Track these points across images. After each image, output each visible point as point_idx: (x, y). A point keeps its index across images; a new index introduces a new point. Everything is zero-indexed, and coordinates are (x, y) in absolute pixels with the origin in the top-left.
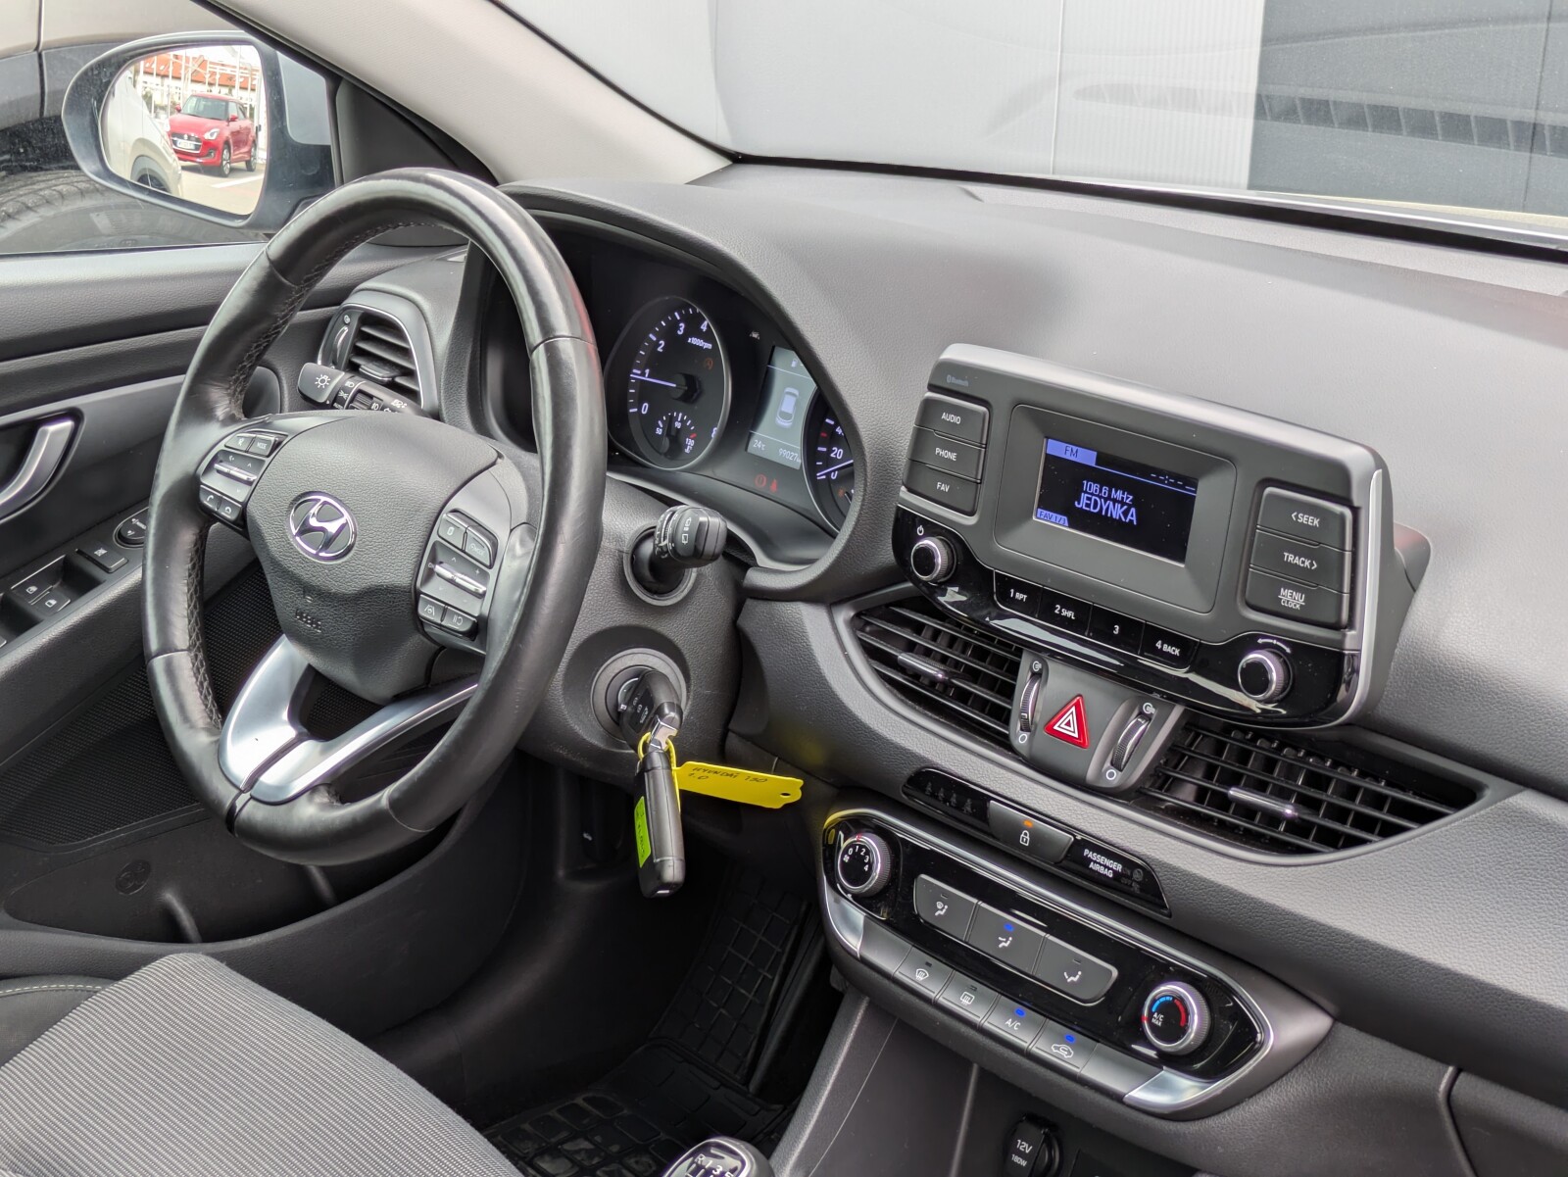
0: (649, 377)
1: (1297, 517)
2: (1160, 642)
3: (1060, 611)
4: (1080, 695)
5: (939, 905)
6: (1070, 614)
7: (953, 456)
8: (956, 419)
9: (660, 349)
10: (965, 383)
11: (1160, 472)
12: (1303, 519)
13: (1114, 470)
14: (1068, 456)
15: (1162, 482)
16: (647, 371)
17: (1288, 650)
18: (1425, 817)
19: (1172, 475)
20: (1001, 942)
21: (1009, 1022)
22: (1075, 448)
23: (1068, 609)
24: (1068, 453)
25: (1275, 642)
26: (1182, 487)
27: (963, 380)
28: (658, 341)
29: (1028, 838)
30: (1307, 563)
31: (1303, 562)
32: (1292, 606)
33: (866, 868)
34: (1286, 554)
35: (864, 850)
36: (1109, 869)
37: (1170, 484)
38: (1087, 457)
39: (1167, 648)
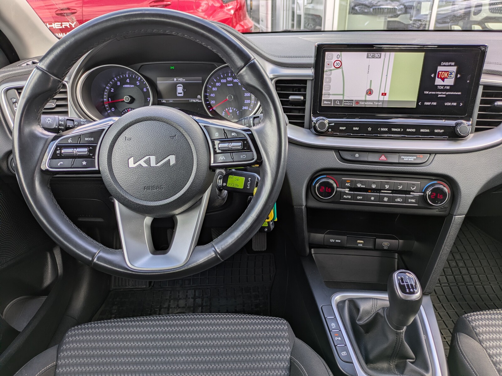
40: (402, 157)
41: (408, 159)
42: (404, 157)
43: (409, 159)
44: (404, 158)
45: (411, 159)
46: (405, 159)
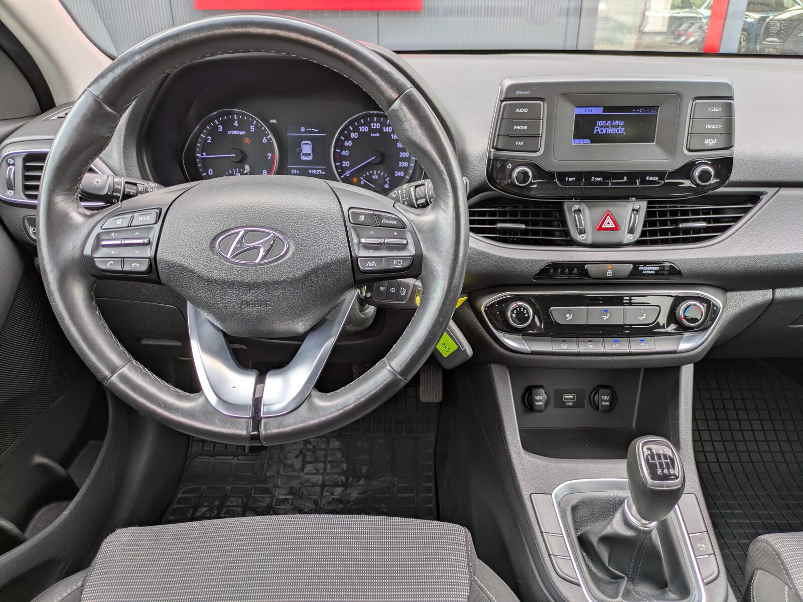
0: (206, 155)
1: (711, 109)
2: (648, 177)
3: (594, 179)
4: (608, 211)
5: (568, 316)
6: (600, 179)
7: (525, 128)
8: (526, 110)
9: (209, 141)
10: (529, 92)
11: (637, 108)
12: (714, 109)
13: (612, 112)
14: (587, 113)
15: (639, 112)
16: (204, 154)
17: (710, 163)
18: (746, 211)
19: (643, 107)
20: (604, 318)
21: (614, 346)
22: (590, 108)
23: (598, 177)
24: (587, 111)
25: (703, 161)
26: (649, 112)
27: (527, 91)
28: (206, 137)
29: (611, 272)
30: (717, 126)
31: (715, 126)
32: (711, 145)
33: (526, 315)
34: (707, 125)
35: (522, 309)
36: (652, 270)
37: (643, 112)
38: (599, 111)
39: (651, 179)
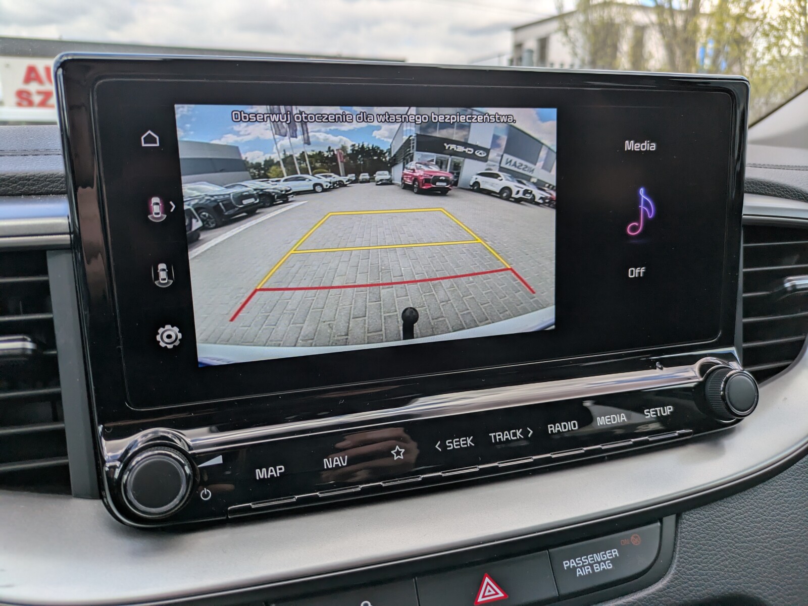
40: (566, 564)
41: (591, 565)
42: (572, 563)
43: (598, 569)
44: (575, 568)
45: (603, 567)
46: (579, 573)
